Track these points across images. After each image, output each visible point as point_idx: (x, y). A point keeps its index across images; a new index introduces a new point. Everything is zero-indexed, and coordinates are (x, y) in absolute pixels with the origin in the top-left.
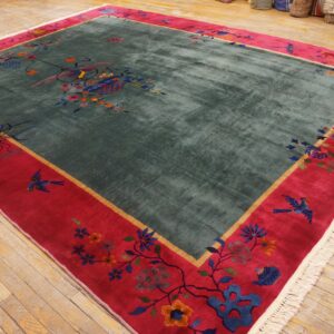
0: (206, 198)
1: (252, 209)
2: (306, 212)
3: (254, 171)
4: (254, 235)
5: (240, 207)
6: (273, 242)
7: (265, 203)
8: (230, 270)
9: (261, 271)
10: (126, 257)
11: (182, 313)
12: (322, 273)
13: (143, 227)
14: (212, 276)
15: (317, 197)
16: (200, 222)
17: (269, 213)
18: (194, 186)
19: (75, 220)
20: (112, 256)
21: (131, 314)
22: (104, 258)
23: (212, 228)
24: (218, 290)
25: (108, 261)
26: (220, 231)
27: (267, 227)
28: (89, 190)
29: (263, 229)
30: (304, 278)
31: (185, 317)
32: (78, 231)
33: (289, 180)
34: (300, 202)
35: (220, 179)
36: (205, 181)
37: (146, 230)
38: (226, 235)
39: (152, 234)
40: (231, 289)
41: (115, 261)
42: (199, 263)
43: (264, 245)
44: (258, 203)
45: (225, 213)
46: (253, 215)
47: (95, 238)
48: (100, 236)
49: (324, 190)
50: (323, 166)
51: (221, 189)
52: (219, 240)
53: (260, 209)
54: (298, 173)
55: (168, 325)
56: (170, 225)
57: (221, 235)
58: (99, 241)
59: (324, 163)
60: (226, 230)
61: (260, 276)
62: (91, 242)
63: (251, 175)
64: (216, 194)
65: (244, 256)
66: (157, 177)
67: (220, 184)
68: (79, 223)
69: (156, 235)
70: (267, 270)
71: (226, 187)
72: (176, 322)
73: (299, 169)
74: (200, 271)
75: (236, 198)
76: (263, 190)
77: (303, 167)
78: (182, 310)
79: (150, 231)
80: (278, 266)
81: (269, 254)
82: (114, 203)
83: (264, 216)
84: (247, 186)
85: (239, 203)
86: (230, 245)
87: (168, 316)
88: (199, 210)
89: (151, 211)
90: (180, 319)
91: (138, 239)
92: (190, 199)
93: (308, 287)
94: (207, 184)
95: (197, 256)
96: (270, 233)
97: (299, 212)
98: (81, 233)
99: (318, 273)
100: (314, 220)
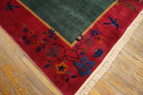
0: (77, 16)
1: (95, 22)
2: (116, 25)
3: (97, 4)
4: (95, 34)
5: (90, 21)
6: (102, 38)
7: (101, 20)
8: (84, 50)
9: (96, 51)
10: (43, 42)
11: (64, 68)
12: (119, 53)
13: (50, 28)
14: (76, 52)
15: (121, 18)
16: (74, 26)
17: (102, 24)
18: (72, 10)
19: (23, 24)
20: (38, 41)
21: (44, 67)
22: (34, 42)
23: (78, 30)
24: (79, 58)
25: (36, 43)
26: (82, 31)
27: (101, 30)
28: (30, 10)
29: (99, 31)
30: (112, 54)
31: (65, 70)
32: (25, 29)
33: (111, 10)
34: (114, 20)
35: (83, 7)
36: (77, 7)
37: (52, 29)
38: (84, 33)
39: (54, 31)
40: (84, 58)
41: (38, 44)
42: (72, 46)
43: (99, 39)
44: (98, 19)
45: (84, 23)
46: (95, 24)
47: (31, 33)
48: (33, 31)
49: (125, 15)
50: (125, 4)
51: (83, 12)
52: (81, 35)
53: (98, 22)
54: (115, 7)
55: (58, 73)
56: (61, 27)
57: (82, 33)
58: (33, 34)
59: (126, 3)
60: (84, 31)
61: (96, 53)
62: (30, 34)
63: (96, 6)
64: (81, 14)
65: (90, 44)
66: (58, 5)
67: (83, 9)
68: (25, 26)
69: (55, 32)
70: (99, 50)
71: (85, 11)
72: (61, 72)
73: (115, 5)
74: (72, 49)
75: (89, 16)
76: (100, 13)
77: (117, 4)
78: (64, 66)
79: (53, 30)
80: (103, 49)
81: (100, 43)
82: (39, 16)
83: (100, 26)
84: (94, 11)
85: (90, 19)
86: (85, 38)
87: (58, 69)
88: (74, 21)
89: (54, 20)
90: (63, 71)
91: (48, 34)
92: (71, 16)
93: (114, 59)
94: (78, 9)
95: (71, 42)
96: (102, 34)
97: (114, 25)
98: (26, 30)
99: (118, 53)
100: (119, 29)
